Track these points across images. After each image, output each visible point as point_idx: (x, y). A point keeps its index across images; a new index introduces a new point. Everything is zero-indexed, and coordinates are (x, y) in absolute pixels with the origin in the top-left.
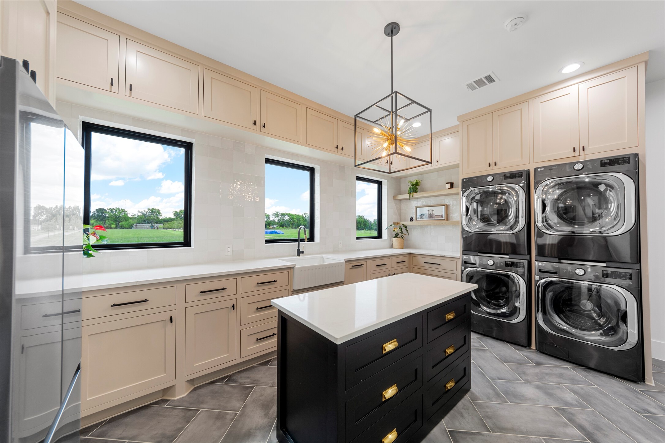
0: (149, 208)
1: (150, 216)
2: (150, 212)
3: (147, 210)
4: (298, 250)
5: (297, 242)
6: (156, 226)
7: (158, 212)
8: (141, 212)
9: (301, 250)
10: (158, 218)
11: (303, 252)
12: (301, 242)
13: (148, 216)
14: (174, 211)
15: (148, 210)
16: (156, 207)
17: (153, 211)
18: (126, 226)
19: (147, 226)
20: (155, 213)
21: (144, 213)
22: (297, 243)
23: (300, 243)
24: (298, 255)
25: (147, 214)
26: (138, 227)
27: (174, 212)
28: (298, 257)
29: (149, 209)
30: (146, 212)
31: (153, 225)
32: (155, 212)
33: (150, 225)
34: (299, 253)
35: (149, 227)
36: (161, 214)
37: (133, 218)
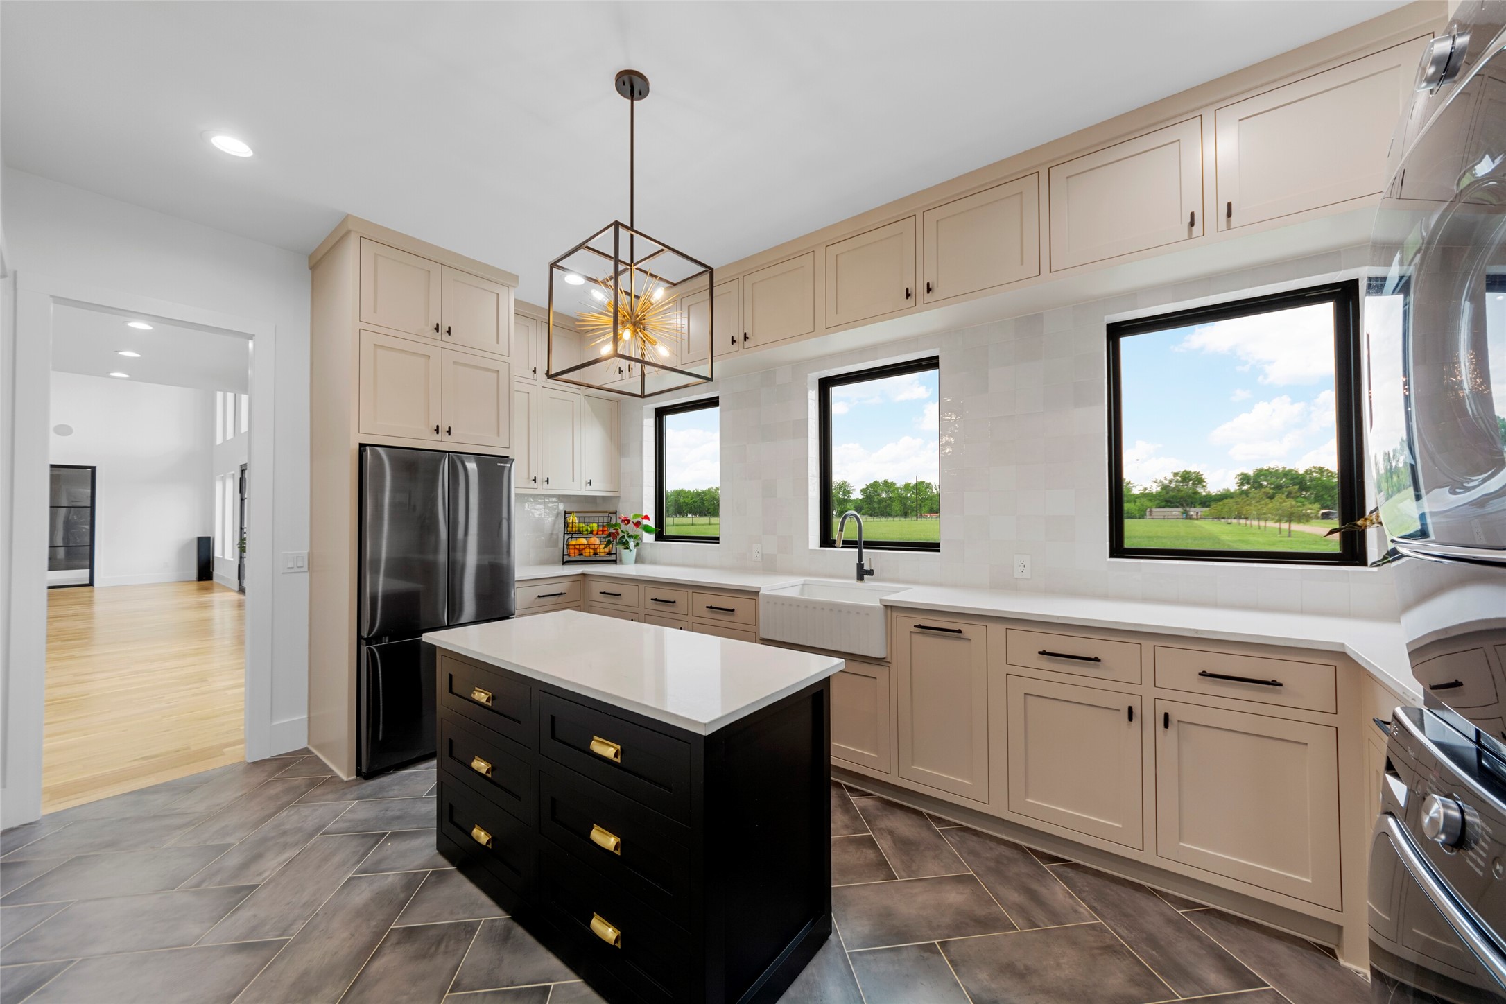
0: (1176, 471)
1: (1179, 490)
2: (1177, 481)
3: (1171, 477)
4: (860, 566)
5: (856, 548)
6: (1197, 513)
7: (1199, 480)
8: (1158, 481)
9: (866, 567)
10: (1196, 493)
11: (870, 573)
12: (865, 548)
13: (1173, 490)
14: (1239, 472)
15: (1174, 476)
16: (1193, 469)
17: (1186, 477)
18: (1137, 512)
19: (1177, 512)
20: (1191, 482)
21: (1166, 482)
22: (857, 550)
23: (864, 550)
24: (860, 578)
25: (1173, 485)
26: (1154, 514)
27: (1239, 475)
28: (860, 584)
29: (1176, 474)
30: (1171, 481)
31: (1185, 510)
32: (1190, 480)
33: (1180, 510)
34: (862, 573)
35: (1180, 514)
36: (1204, 484)
37: (1146, 496)
